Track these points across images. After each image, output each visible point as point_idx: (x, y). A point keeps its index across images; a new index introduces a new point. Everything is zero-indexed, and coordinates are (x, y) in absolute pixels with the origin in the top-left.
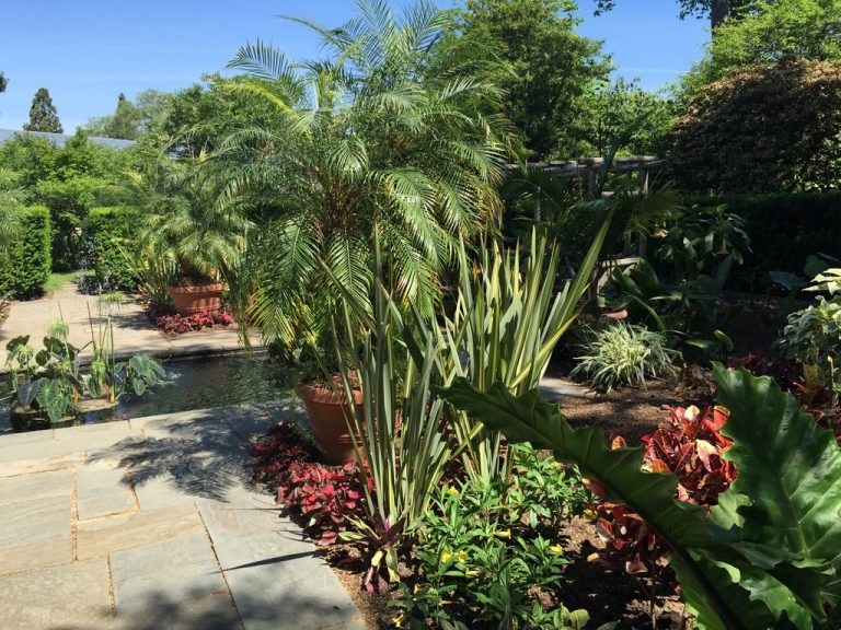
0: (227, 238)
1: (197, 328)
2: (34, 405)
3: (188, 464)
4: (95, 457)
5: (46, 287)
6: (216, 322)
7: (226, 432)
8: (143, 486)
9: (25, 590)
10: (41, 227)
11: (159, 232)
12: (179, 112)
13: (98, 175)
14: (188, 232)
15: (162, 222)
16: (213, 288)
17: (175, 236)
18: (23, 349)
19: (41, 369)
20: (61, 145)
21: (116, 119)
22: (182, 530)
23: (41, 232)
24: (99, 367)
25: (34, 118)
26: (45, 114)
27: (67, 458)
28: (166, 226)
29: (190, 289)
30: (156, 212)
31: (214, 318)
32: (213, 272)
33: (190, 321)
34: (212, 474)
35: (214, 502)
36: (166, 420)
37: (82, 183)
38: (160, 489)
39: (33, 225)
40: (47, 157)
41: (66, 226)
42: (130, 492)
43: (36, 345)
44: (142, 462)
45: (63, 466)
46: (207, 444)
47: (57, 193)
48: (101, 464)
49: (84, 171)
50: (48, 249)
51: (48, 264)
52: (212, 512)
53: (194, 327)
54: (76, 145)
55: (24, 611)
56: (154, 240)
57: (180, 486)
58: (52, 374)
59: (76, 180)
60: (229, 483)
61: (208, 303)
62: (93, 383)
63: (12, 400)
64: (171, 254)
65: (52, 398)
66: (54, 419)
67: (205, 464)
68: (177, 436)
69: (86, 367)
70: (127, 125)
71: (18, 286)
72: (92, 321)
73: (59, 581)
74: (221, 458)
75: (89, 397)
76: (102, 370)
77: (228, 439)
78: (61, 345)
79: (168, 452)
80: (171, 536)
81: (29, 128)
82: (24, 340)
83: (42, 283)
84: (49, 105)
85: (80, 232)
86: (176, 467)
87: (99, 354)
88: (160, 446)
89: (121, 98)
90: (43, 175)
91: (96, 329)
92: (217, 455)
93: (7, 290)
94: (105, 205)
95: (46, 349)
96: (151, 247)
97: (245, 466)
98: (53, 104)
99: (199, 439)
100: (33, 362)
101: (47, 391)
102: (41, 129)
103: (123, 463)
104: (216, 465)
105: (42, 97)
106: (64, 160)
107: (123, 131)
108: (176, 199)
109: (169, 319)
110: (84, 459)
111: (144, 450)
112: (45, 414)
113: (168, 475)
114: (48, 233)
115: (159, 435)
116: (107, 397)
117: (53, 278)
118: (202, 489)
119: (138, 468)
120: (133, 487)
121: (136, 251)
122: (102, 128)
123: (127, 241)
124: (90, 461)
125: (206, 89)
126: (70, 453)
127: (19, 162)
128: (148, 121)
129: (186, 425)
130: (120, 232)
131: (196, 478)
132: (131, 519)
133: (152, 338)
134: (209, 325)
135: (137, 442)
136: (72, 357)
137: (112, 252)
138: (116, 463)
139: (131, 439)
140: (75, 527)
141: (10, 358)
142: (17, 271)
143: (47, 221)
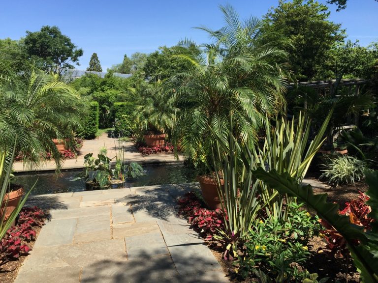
0: (168, 115)
1: (155, 152)
2: (95, 180)
3: (152, 206)
4: (117, 201)
5: (96, 134)
6: (163, 150)
7: (167, 195)
8: (136, 213)
9: (95, 248)
10: (96, 110)
11: (141, 113)
12: (149, 62)
13: (117, 89)
14: (153, 113)
15: (143, 108)
16: (162, 136)
17: (147, 114)
18: (91, 158)
19: (97, 167)
20: (103, 77)
21: (123, 65)
22: (151, 230)
23: (96, 112)
24: (118, 167)
25: (91, 65)
26: (95, 64)
27: (107, 201)
28: (144, 110)
29: (153, 136)
30: (140, 105)
31: (162, 148)
32: (162, 130)
33: (152, 149)
34: (162, 210)
35: (164, 221)
36: (143, 189)
37: (111, 92)
38: (142, 215)
39: (93, 110)
40: (98, 82)
41: (104, 110)
42: (132, 215)
43: (95, 157)
44: (135, 204)
45: (106, 204)
46: (160, 199)
47: (101, 97)
48: (121, 204)
49: (112, 87)
50: (98, 119)
51: (97, 125)
52: (163, 225)
53: (154, 152)
54: (109, 77)
55: (95, 255)
56: (139, 116)
57: (150, 214)
58: (101, 168)
59: (109, 91)
60: (169, 214)
61: (159, 142)
62: (116, 172)
63: (86, 178)
64: (146, 122)
65: (101, 178)
66: (102, 186)
67: (159, 206)
68: (148, 195)
69: (113, 166)
70: (127, 67)
71: (86, 134)
72: (116, 149)
73: (107, 246)
74: (165, 204)
75: (114, 178)
76: (119, 168)
77: (168, 197)
78: (104, 157)
79: (145, 201)
80: (147, 232)
81: (89, 70)
82: (91, 155)
83: (95, 133)
84: (97, 60)
85: (109, 112)
86: (148, 207)
87: (118, 162)
88: (142, 199)
89: (125, 56)
90: (96, 89)
91: (118, 151)
92: (164, 204)
93: (82, 135)
94: (119, 101)
95: (98, 159)
96: (138, 119)
97: (175, 208)
98: (98, 59)
99: (156, 197)
100: (94, 164)
101: (99, 175)
102: (94, 70)
103: (128, 204)
104: (163, 207)
105: (95, 57)
106: (104, 83)
107: (125, 70)
108: (148, 99)
109: (144, 148)
110: (114, 201)
111: (136, 200)
112: (98, 185)
113: (145, 210)
114: (98, 112)
115: (141, 194)
116: (121, 179)
117: (99, 131)
118: (158, 215)
119: (133, 206)
120: (132, 213)
121: (132, 120)
122: (117, 69)
123: (129, 116)
124: (115, 203)
125: (160, 53)
126: (108, 199)
127: (87, 84)
128: (135, 65)
129: (151, 191)
130: (125, 112)
131: (156, 212)
132: (132, 225)
133: (136, 156)
134: (160, 152)
135: (133, 196)
136: (108, 162)
137: (122, 120)
138: (125, 204)
139: (131, 195)
140: (112, 226)
141: (85, 162)
142: (86, 128)
143: (98, 108)
